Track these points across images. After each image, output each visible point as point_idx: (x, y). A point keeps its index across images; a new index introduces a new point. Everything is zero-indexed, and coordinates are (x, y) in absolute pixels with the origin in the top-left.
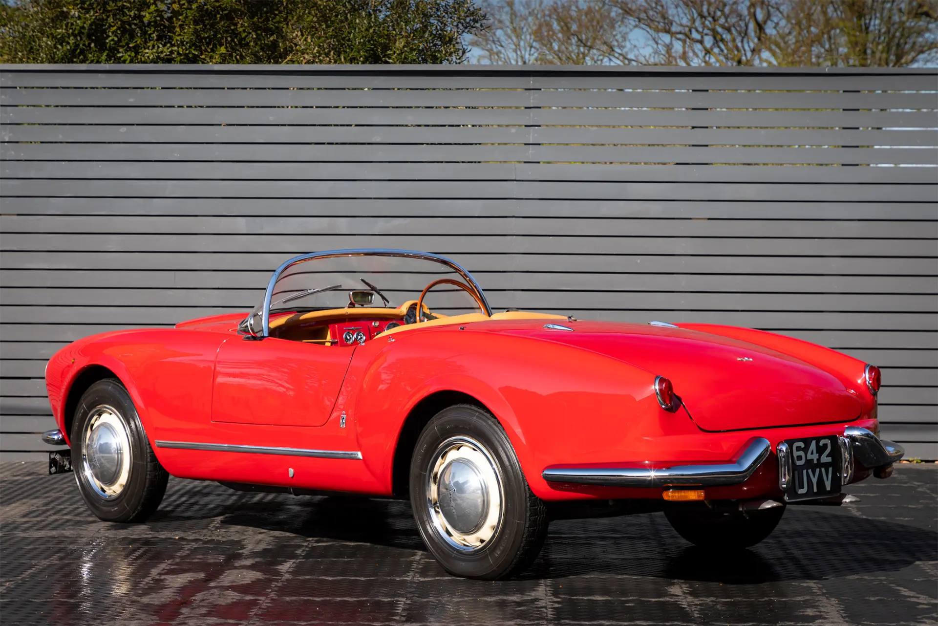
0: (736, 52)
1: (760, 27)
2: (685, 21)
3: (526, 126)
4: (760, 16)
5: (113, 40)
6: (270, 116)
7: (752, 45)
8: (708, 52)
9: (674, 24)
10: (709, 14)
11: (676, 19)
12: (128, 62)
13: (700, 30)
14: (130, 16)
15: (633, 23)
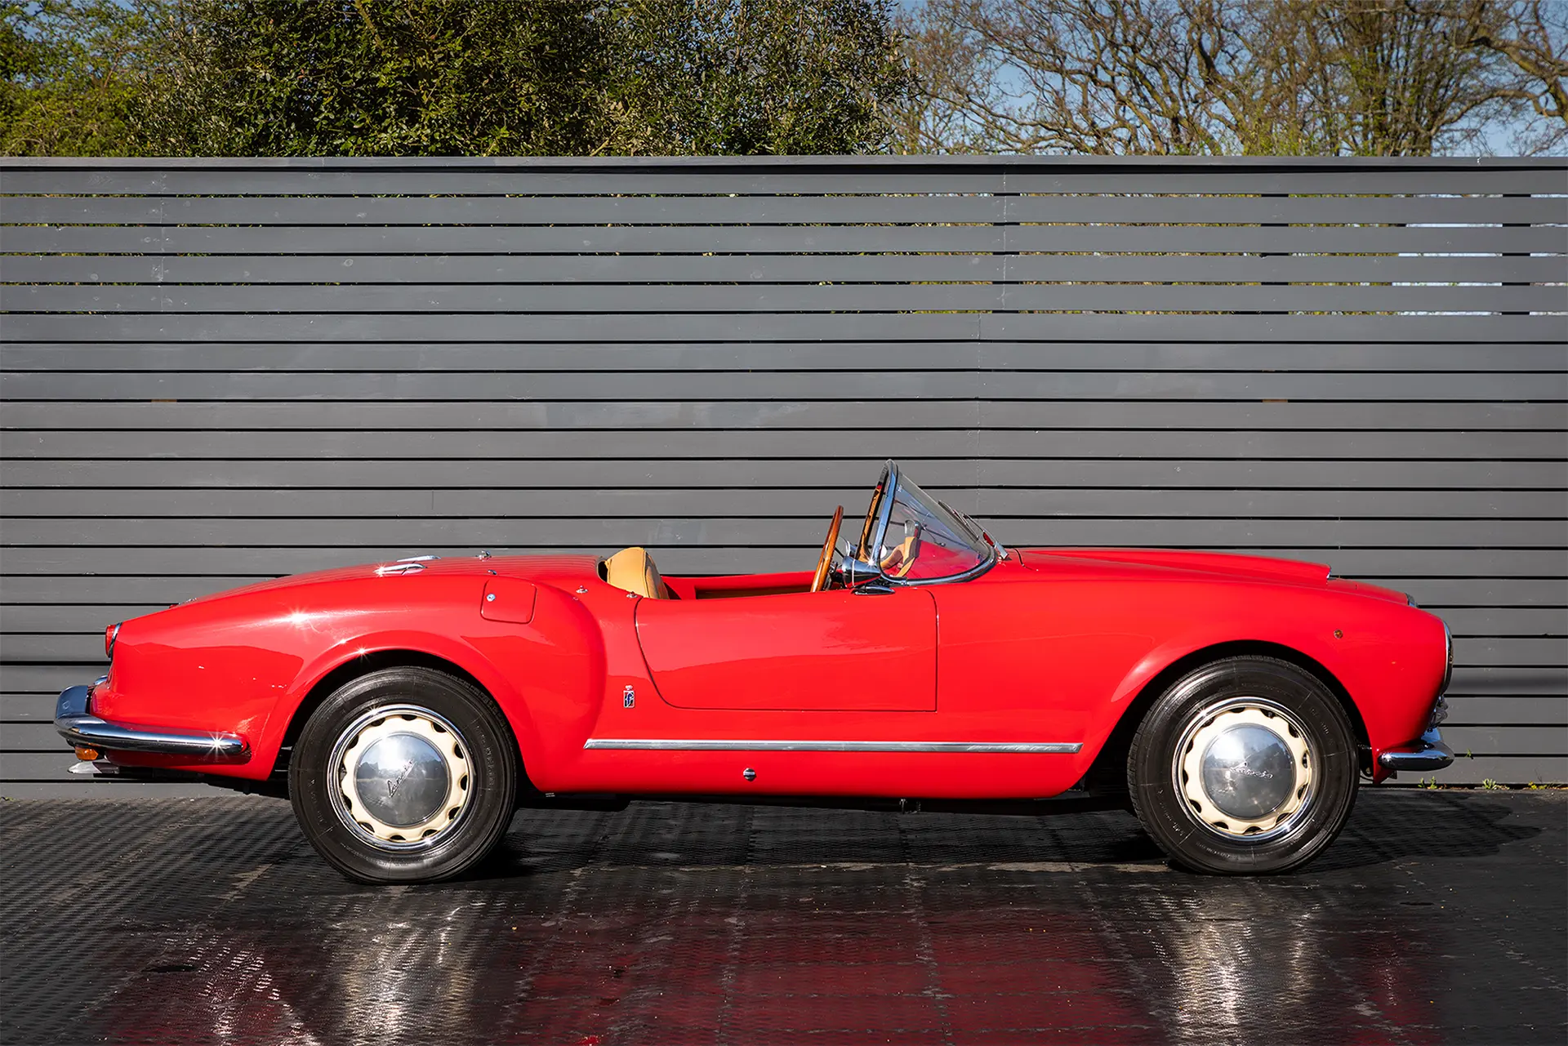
0: (1169, 103)
1: (1208, 62)
2: (1085, 53)
3: (995, 253)
4: (1208, 45)
5: (326, 118)
6: (585, 240)
7: (1193, 92)
8: (1122, 102)
9: (1068, 57)
10: (1126, 41)
11: (1071, 48)
12: (352, 152)
13: (1111, 67)
14: (355, 78)
15: (1001, 56)
